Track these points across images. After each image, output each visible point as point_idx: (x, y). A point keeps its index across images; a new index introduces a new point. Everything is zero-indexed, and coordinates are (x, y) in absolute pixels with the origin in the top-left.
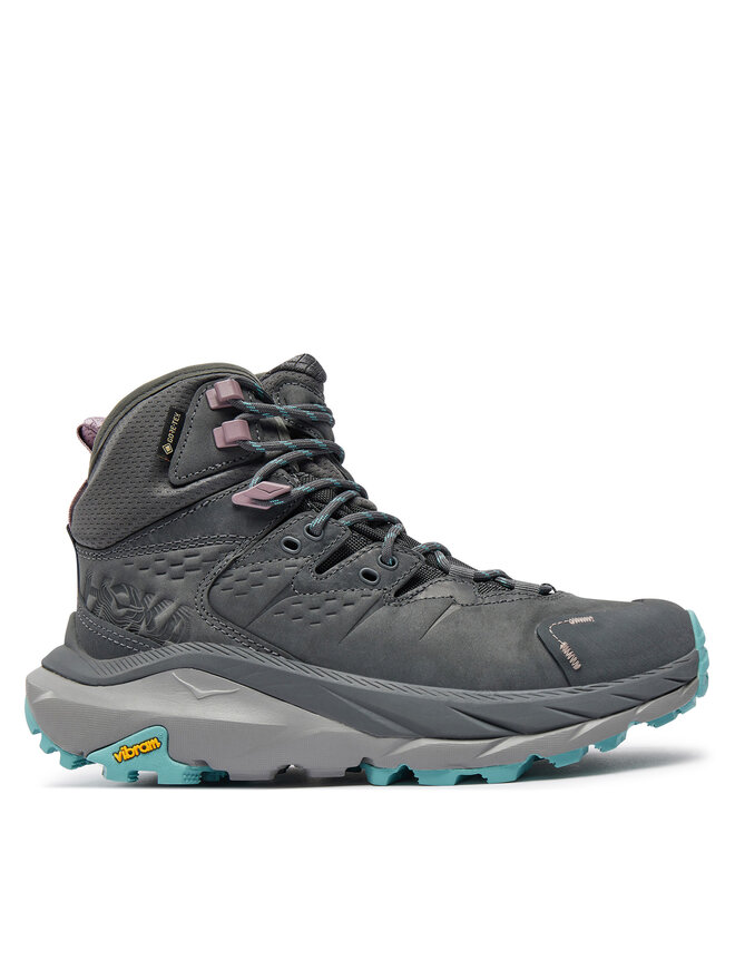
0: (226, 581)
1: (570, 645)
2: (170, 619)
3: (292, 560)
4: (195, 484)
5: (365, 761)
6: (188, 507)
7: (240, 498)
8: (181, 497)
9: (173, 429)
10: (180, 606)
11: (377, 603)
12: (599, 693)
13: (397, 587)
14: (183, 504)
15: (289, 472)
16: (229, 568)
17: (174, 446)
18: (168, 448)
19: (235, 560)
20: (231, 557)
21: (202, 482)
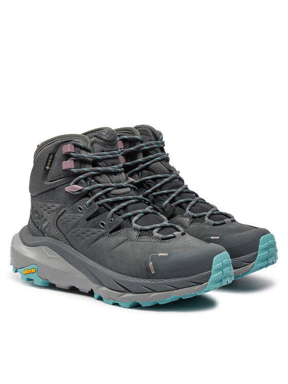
0: (61, 217)
1: (153, 264)
2: (46, 227)
3: (80, 215)
4: (55, 181)
5: (92, 290)
6: (53, 189)
7: (67, 189)
8: (51, 185)
9: (50, 161)
10: (49, 223)
11: (103, 235)
12: (160, 283)
13: (110, 230)
14: (51, 188)
15: (85, 181)
16: (63, 213)
17: (50, 166)
18: (48, 168)
19: (65, 211)
20: (64, 210)
21: (58, 181)
